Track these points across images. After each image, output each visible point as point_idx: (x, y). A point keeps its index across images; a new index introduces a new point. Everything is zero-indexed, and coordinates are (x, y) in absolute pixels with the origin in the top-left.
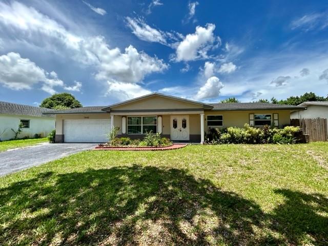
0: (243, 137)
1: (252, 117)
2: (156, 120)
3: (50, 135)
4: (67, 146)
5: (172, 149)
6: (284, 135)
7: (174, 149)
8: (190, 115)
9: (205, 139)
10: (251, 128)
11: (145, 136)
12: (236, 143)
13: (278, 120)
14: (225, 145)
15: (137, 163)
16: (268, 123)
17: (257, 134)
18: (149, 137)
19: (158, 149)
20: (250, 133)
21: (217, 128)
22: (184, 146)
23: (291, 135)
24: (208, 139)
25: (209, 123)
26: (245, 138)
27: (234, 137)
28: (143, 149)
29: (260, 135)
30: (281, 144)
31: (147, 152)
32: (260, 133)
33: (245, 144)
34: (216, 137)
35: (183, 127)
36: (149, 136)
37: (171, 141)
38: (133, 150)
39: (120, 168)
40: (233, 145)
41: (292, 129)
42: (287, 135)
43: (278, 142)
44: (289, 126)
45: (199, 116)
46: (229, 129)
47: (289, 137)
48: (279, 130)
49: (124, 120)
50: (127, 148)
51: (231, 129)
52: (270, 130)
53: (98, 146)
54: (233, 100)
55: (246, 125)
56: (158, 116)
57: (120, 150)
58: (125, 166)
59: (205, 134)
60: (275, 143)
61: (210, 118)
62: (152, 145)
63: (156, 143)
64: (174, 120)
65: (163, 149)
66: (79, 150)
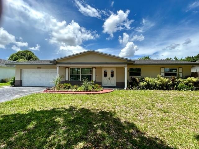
0: (156, 85)
1: (163, 70)
2: (91, 71)
3: (11, 80)
4: (22, 89)
5: (102, 93)
6: (187, 84)
7: (104, 93)
8: (117, 68)
9: (128, 86)
10: (162, 78)
11: (82, 82)
12: (151, 89)
13: (182, 72)
14: (143, 91)
15: (74, 105)
16: (175, 74)
17: (167, 83)
18: (85, 84)
19: (91, 93)
20: (161, 81)
21: (137, 78)
22: (112, 90)
23: (192, 84)
24: (130, 86)
25: (131, 74)
26: (158, 86)
27: (150, 85)
28: (79, 93)
29: (169, 83)
30: (184, 90)
31: (83, 95)
32: (168, 82)
33: (158, 90)
34: (136, 84)
35: (111, 76)
36: (85, 82)
37: (102, 86)
38: (72, 94)
39: (58, 110)
40: (149, 91)
41: (193, 80)
42: (189, 83)
43: (183, 89)
44: (191, 77)
45: (123, 68)
46: (146, 79)
47: (190, 86)
48: (183, 80)
49: (67, 70)
50: (68, 91)
51: (147, 79)
52: (176, 80)
53: (46, 90)
54: (147, 58)
55: (159, 76)
56: (93, 68)
57: (62, 93)
58: (63, 108)
59: (128, 83)
60: (180, 90)
61: (131, 70)
62: (87, 90)
63: (90, 88)
64: (105, 71)
65: (95, 93)
66: (31, 92)
